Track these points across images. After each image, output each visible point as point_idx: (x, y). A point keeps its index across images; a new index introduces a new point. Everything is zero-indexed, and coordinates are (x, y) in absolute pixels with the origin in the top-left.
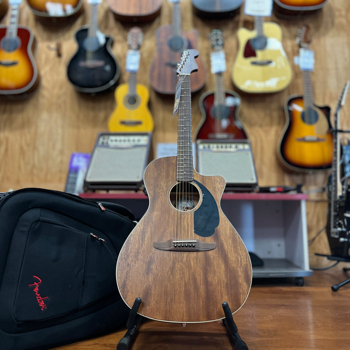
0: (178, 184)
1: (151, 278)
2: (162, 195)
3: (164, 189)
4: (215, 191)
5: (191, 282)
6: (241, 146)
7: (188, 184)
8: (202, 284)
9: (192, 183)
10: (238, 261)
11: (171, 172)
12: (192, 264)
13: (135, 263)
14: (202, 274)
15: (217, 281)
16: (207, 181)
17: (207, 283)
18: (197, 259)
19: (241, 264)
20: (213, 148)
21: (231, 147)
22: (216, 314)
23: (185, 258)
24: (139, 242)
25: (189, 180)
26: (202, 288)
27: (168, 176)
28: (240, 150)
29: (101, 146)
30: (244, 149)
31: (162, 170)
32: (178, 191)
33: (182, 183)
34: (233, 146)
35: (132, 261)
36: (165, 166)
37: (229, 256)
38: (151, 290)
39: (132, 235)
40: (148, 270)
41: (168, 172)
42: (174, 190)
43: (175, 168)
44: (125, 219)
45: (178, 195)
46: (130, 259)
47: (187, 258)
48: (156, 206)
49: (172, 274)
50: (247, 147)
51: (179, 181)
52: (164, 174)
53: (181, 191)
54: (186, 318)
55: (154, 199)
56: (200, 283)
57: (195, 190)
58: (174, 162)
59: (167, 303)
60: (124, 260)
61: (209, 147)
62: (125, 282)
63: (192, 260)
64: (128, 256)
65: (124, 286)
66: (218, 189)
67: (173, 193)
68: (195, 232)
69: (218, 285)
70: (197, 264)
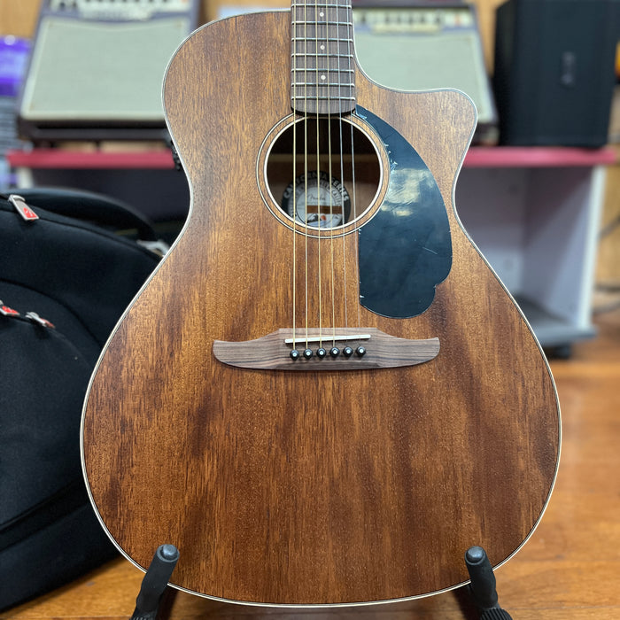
0: (300, 125)
1: (209, 468)
2: (237, 166)
3: (246, 146)
4: (438, 149)
5: (354, 472)
6: (450, 18)
7: (335, 123)
8: (389, 479)
9: (351, 121)
10: (516, 398)
11: (270, 77)
12: (356, 413)
13: (149, 416)
14: (389, 445)
15: (441, 468)
16: (408, 111)
17: (406, 476)
18: (371, 395)
19: (525, 410)
20: (375, 22)
21: (423, 21)
22: (437, 572)
23: (329, 393)
24: (159, 342)
25: (338, 108)
26: (390, 494)
27: (256, 91)
28: (447, 29)
29: (56, 15)
30: (458, 28)
31: (234, 69)
32: (300, 151)
33: (312, 121)
34: (430, 16)
35: (138, 410)
36: (244, 52)
37: (486, 381)
38: (210, 506)
39: (129, 317)
40: (198, 443)
41: (256, 77)
42: (283, 145)
43: (284, 60)
44: (115, 240)
45: (300, 165)
46: (130, 402)
47: (336, 392)
48: (218, 209)
49: (286, 450)
50: (465, 19)
51: (300, 114)
52: (240, 83)
53: (312, 151)
54: (337, 592)
55: (208, 181)
56: (384, 476)
57: (364, 146)
58: (279, 33)
59: (271, 547)
60: (106, 409)
61: (363, 20)
62: (114, 484)
63: (354, 401)
64: (122, 394)
65: (113, 497)
66: (448, 141)
67: (282, 158)
68: (363, 303)
69: (445, 481)
70: (372, 413)
